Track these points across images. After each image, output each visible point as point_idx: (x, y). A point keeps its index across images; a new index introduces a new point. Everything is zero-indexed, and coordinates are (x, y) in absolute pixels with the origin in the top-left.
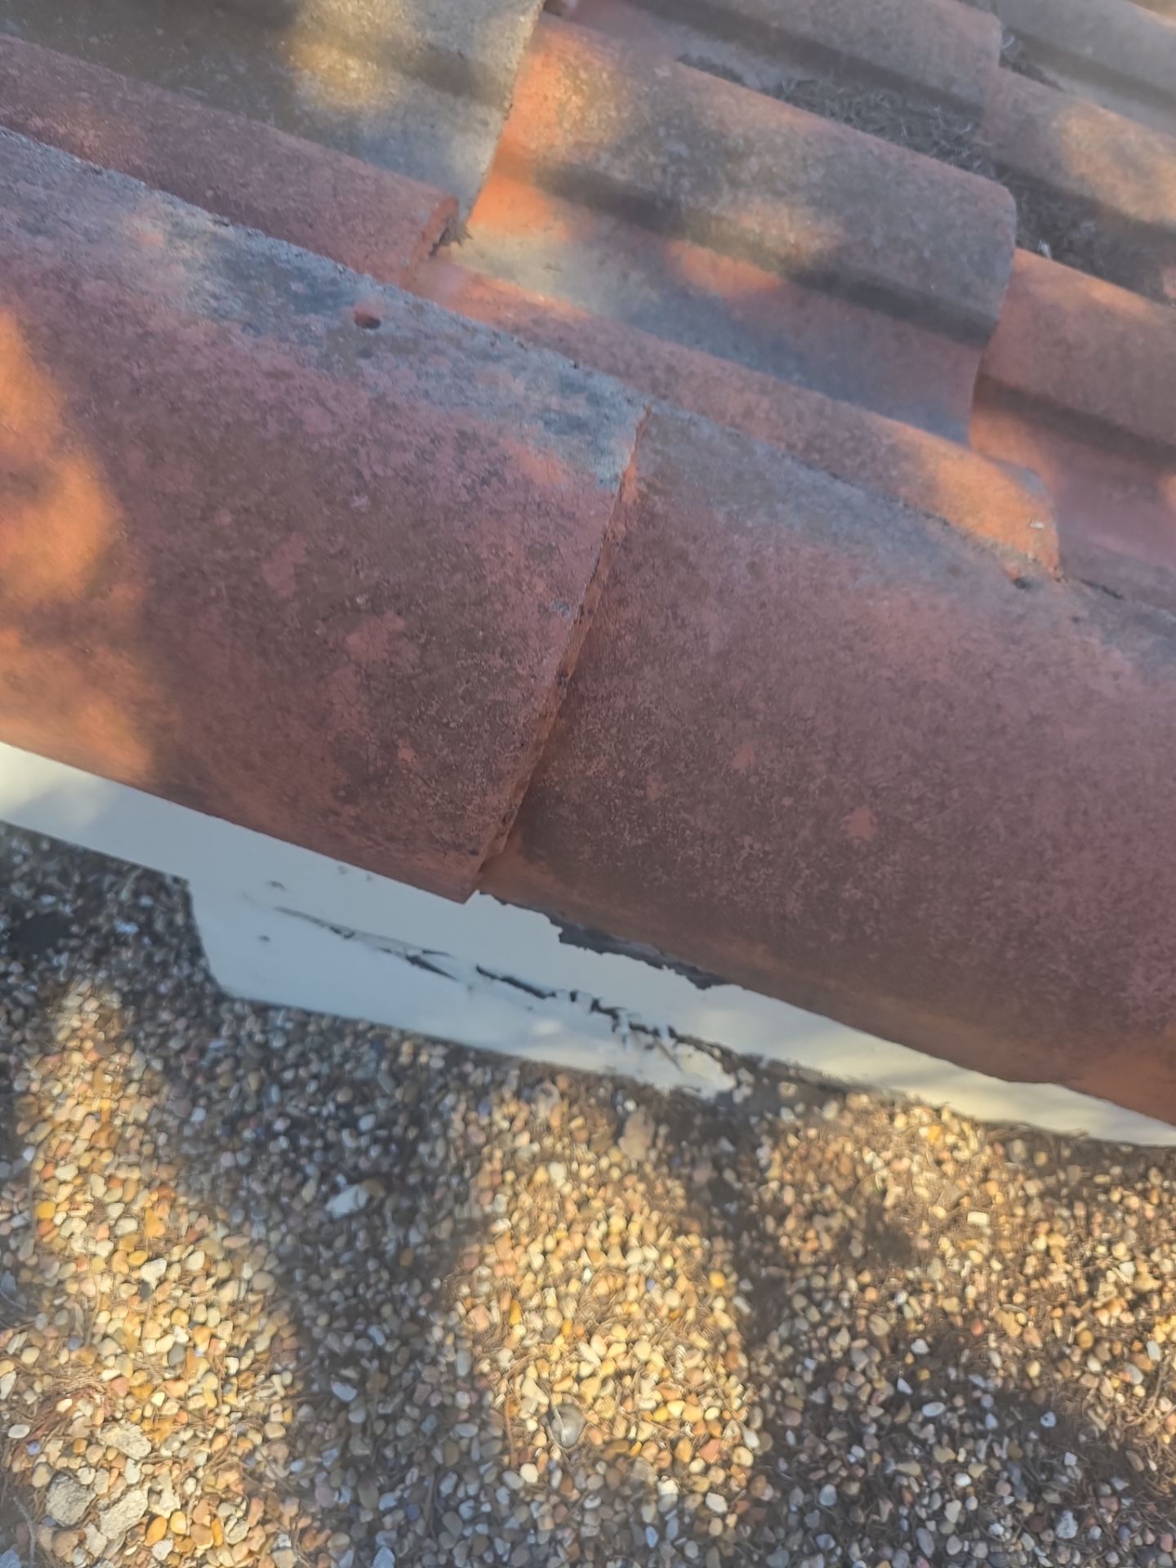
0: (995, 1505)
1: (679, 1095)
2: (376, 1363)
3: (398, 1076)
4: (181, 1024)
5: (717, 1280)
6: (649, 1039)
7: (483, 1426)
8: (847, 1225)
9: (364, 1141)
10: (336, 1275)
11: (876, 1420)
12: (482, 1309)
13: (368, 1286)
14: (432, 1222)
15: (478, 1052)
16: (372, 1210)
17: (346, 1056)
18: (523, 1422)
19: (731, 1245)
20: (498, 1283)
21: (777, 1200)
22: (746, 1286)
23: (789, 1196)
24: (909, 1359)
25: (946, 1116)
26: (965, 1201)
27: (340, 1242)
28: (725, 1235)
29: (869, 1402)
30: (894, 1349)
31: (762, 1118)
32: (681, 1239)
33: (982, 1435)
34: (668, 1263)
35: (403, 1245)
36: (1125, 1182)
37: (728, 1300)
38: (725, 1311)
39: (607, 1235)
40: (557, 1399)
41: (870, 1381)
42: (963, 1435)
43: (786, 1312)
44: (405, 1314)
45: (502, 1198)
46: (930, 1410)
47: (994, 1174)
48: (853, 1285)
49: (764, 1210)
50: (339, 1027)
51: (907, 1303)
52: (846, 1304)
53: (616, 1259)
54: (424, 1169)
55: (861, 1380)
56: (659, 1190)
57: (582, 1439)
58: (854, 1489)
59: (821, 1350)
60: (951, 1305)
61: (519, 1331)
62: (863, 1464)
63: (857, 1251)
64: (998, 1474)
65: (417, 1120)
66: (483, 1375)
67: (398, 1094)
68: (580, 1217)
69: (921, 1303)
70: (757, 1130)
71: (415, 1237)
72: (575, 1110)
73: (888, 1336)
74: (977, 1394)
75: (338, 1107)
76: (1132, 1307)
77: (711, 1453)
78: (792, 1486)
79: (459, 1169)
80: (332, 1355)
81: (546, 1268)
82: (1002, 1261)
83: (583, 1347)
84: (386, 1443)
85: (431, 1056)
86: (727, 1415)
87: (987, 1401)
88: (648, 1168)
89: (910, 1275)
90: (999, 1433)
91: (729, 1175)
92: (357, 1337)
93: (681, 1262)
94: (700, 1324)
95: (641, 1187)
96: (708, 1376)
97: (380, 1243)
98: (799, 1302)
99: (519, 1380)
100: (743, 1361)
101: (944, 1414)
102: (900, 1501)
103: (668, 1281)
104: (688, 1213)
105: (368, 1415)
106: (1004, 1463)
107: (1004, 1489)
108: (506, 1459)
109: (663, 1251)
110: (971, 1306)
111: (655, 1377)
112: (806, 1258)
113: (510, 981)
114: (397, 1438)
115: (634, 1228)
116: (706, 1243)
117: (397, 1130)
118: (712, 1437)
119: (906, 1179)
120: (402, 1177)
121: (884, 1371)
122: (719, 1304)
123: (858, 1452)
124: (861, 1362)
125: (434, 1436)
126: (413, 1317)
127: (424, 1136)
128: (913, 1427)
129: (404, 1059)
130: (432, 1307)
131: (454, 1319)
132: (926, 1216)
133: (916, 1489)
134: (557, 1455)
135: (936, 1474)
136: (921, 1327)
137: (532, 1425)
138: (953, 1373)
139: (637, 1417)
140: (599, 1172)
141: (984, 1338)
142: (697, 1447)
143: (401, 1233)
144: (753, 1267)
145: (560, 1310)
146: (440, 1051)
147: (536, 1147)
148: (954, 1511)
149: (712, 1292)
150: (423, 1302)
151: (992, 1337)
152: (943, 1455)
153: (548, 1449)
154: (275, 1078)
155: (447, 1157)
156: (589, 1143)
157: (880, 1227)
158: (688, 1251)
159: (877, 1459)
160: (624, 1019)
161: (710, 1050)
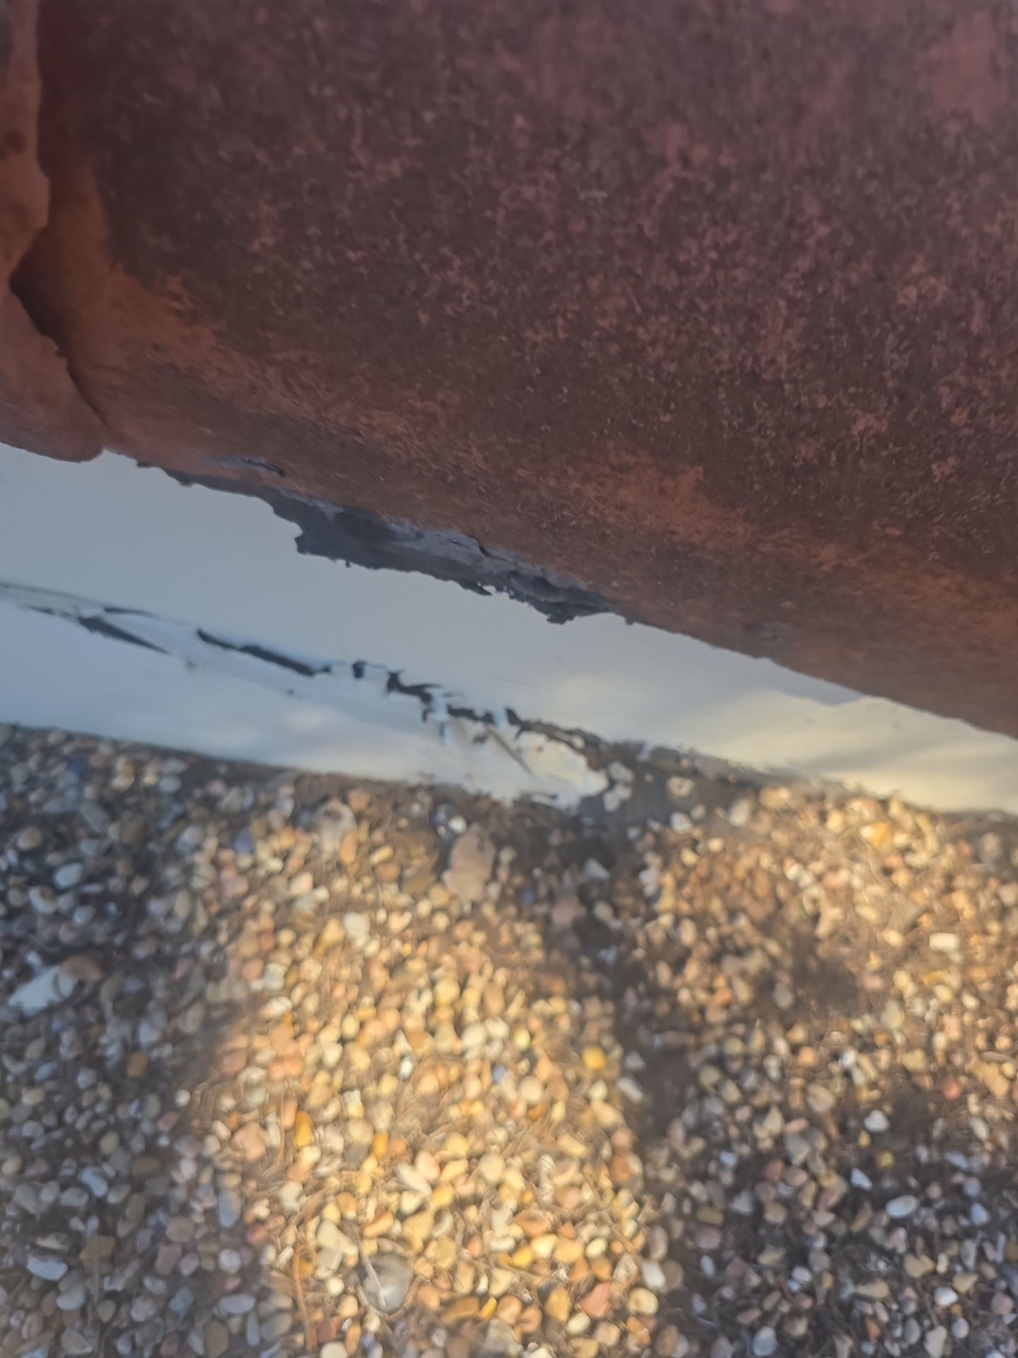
0: (992, 1327)
1: (526, 805)
2: (94, 1223)
3: (112, 806)
5: (593, 1059)
6: (479, 728)
7: (263, 1295)
8: (767, 965)
9: (64, 902)
10: (30, 1098)
11: (826, 1230)
12: (254, 1128)
13: (80, 1111)
14: (172, 1013)
15: (231, 764)
16: (83, 998)
17: (31, 782)
18: (321, 1284)
19: (610, 1007)
20: (277, 1089)
21: (671, 940)
22: (635, 1062)
23: (688, 934)
24: (864, 1140)
25: (895, 809)
26: (925, 921)
27: (34, 1050)
28: (601, 993)
29: (815, 1206)
30: (843, 1129)
31: (645, 829)
32: (540, 1006)
33: (969, 1233)
34: (522, 1040)
35: (131, 1047)
37: (610, 1084)
38: (607, 1100)
39: (433, 1008)
40: (369, 1248)
41: (814, 1178)
42: (944, 1237)
43: (691, 1092)
44: (137, 1145)
45: (277, 969)
46: (899, 1208)
47: (960, 881)
48: (781, 1046)
49: (654, 956)
51: (858, 1065)
52: (774, 1073)
53: (447, 1041)
54: (158, 935)
55: (802, 1177)
56: (505, 938)
57: (410, 1300)
58: (800, 1328)
59: (743, 1139)
60: (915, 1060)
61: (309, 1156)
62: (810, 1291)
63: (784, 999)
64: (992, 1284)
65: (145, 866)
66: (259, 1222)
67: (113, 832)
68: (393, 985)
69: (874, 1062)
70: (639, 846)
71: (148, 1034)
72: (378, 836)
73: (833, 1111)
74: (958, 1178)
75: (23, 855)
77: (598, 1303)
78: (714, 1334)
80: (26, 1217)
81: (344, 1062)
82: (976, 994)
83: (405, 1172)
84: (119, 1332)
85: (160, 775)
86: (617, 1247)
87: (973, 1188)
88: (488, 910)
89: (858, 1025)
90: (990, 1230)
91: (602, 911)
92: (64, 1187)
93: (541, 1036)
94: (572, 1124)
95: (479, 938)
96: (588, 1195)
97: (96, 1045)
98: (710, 1076)
99: (312, 1225)
100: (635, 1166)
101: (917, 1212)
102: (863, 1336)
103: (524, 1065)
104: (548, 968)
105: (88, 1297)
106: (998, 1267)
107: (1002, 1304)
108: (299, 1339)
109: (514, 1025)
110: (941, 1059)
111: (511, 1204)
112: (716, 1016)
113: (255, 651)
114: (135, 1325)
115: (472, 997)
116: (575, 1007)
117: (115, 884)
118: (597, 1281)
119: (846, 897)
120: (126, 949)
121: (833, 1162)
122: (599, 1092)
123: (802, 1275)
124: (800, 1152)
125: (190, 1317)
126: (151, 1148)
127: (158, 889)
128: (876, 1234)
129: (121, 781)
130: (178, 1132)
131: (212, 1146)
132: (875, 945)
133: (884, 1317)
134: (374, 1324)
135: (910, 1293)
136: (875, 1094)
137: (335, 1286)
138: (923, 1153)
139: (489, 1261)
140: (417, 921)
141: (962, 1101)
142: (578, 1297)
143: (126, 1029)
144: (643, 1035)
145: (367, 1119)
146: (175, 766)
147: (322, 894)
148: (937, 1341)
149: (587, 1076)
150: (163, 1126)
151: (972, 1100)
152: (917, 1267)
153: (360, 1319)
155: (191, 918)
156: (400, 880)
157: (813, 964)
158: (550, 1021)
159: (828, 1282)
160: (440, 702)
161: (569, 739)
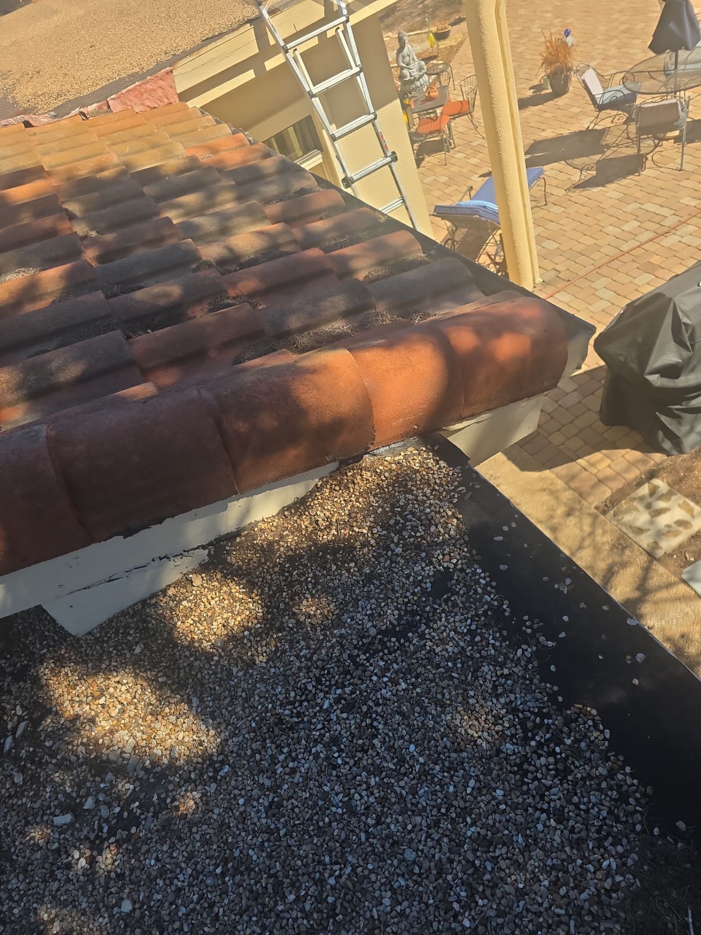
1: (200, 563)
3: (132, 617)
4: (72, 653)
5: (234, 591)
6: (180, 556)
7: (200, 659)
9: (134, 635)
11: (284, 585)
12: (185, 641)
15: (149, 597)
16: (146, 646)
18: (208, 651)
22: (242, 586)
24: (286, 569)
26: (281, 532)
27: (143, 657)
28: (231, 582)
31: (224, 554)
32: (222, 591)
33: (308, 568)
36: (313, 500)
37: (239, 592)
39: (204, 605)
40: (213, 641)
42: (304, 572)
44: (167, 656)
45: (175, 618)
46: (295, 574)
47: (285, 522)
50: (110, 620)
53: (209, 607)
55: (277, 581)
56: (211, 587)
57: (223, 643)
61: (196, 637)
63: (263, 561)
64: (315, 572)
66: (193, 651)
67: (135, 620)
68: (196, 606)
69: (283, 558)
70: (224, 557)
71: (160, 642)
73: (279, 569)
74: (303, 562)
75: (122, 634)
76: (327, 521)
77: (252, 620)
78: (273, 611)
79: (161, 622)
81: (194, 622)
82: (296, 536)
83: (212, 627)
85: (137, 607)
87: (306, 562)
88: (205, 585)
89: (277, 555)
93: (224, 595)
94: (235, 601)
95: (206, 589)
96: (243, 608)
97: (152, 650)
99: (202, 645)
100: (250, 600)
101: (298, 572)
103: (223, 600)
104: (221, 585)
106: (316, 569)
107: (318, 573)
108: (209, 661)
109: (219, 597)
110: (294, 549)
111: (231, 618)
113: (136, 568)
114: (182, 678)
115: (210, 598)
116: (228, 587)
117: (141, 627)
119: (266, 539)
120: (148, 634)
122: (237, 594)
125: (190, 670)
126: (170, 655)
127: (148, 623)
128: (293, 579)
129: (131, 612)
130: (173, 650)
131: (180, 648)
132: (274, 542)
133: (300, 589)
134: (220, 650)
135: (303, 583)
136: (285, 562)
137: (211, 650)
138: (296, 564)
139: (232, 628)
141: (300, 552)
142: (248, 621)
143: (156, 644)
144: (241, 581)
145: (202, 625)
146: (139, 604)
147: (176, 603)
150: (170, 651)
152: (303, 579)
153: (217, 651)
154: (103, 642)
156: (187, 591)
157: (265, 552)
159: (289, 591)
161: (198, 548)
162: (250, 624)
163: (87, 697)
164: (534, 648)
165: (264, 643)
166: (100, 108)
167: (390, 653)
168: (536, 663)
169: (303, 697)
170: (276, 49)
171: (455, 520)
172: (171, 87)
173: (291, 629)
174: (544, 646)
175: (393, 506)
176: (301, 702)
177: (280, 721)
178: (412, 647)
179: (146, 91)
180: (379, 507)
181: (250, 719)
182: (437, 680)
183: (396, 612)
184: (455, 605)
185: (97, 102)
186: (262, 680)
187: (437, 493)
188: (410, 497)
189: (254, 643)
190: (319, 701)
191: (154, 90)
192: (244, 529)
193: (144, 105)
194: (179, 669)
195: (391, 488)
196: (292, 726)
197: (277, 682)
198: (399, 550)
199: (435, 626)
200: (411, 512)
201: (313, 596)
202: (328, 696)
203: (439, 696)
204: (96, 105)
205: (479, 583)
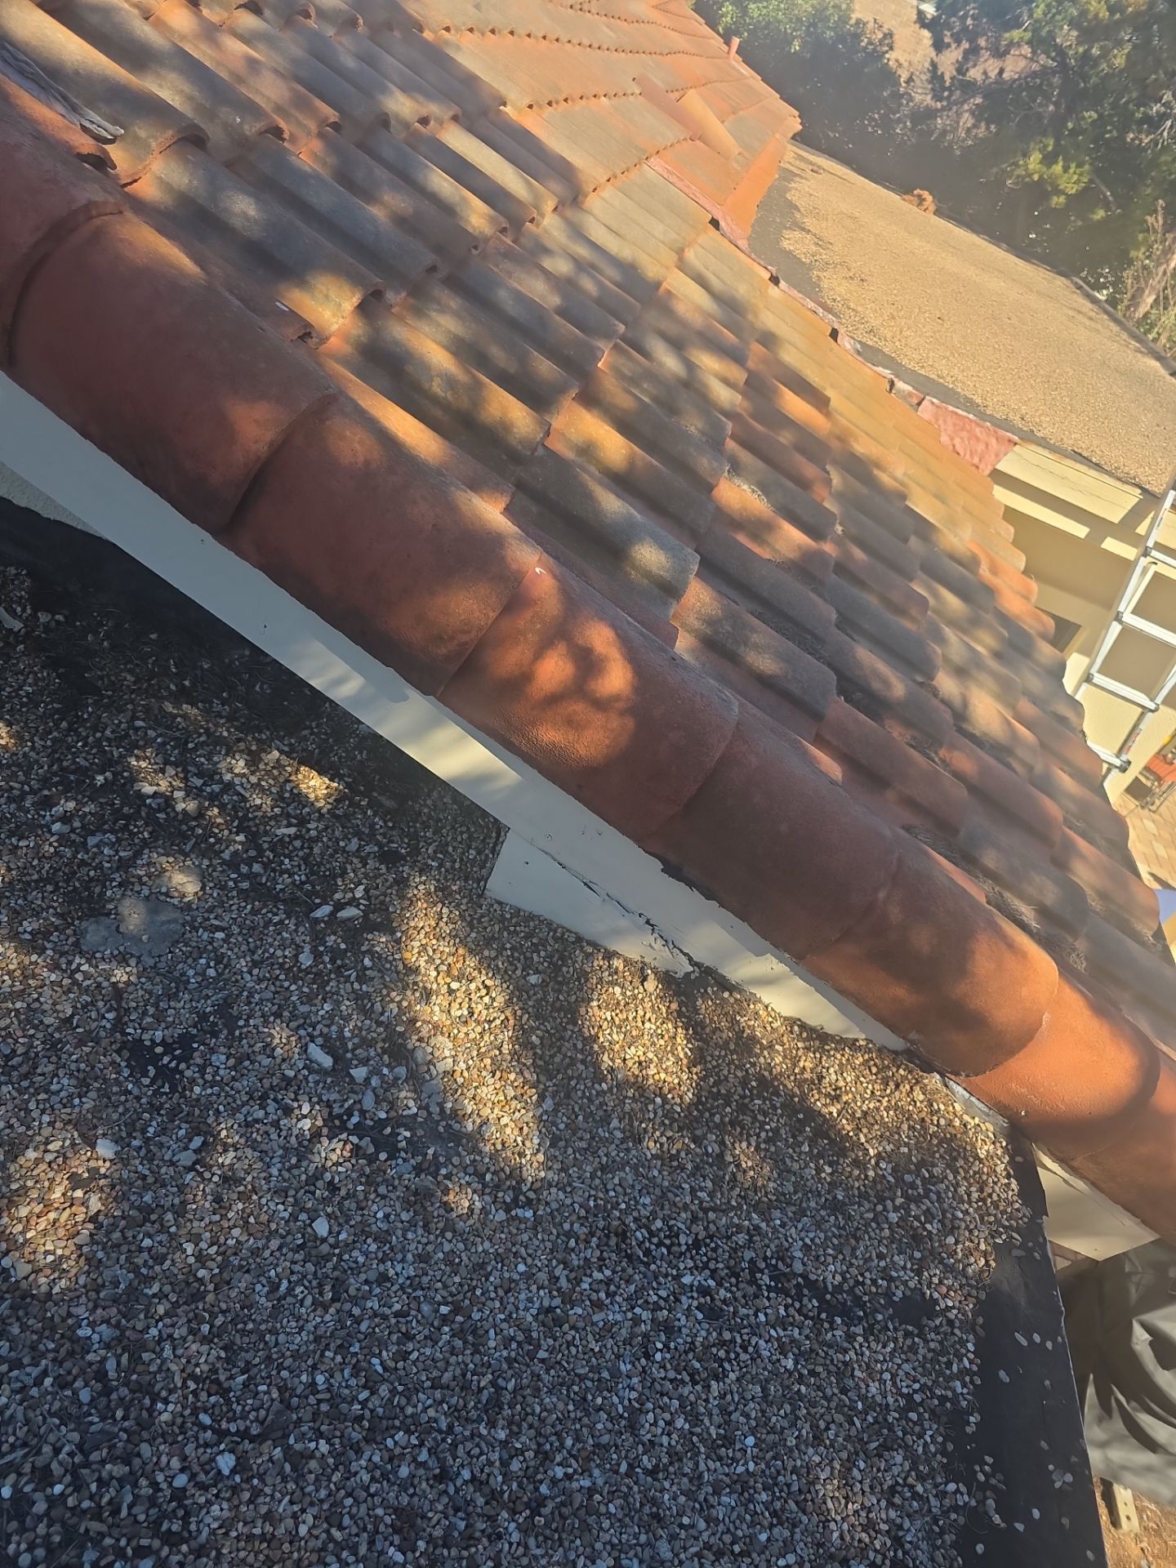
1: (670, 971)
3: (556, 940)
4: (464, 901)
5: (679, 1041)
6: (664, 942)
7: (587, 1067)
8: (728, 1037)
9: (541, 960)
10: (530, 1003)
11: (736, 1100)
12: (587, 1029)
14: (568, 995)
15: (588, 939)
16: (544, 984)
17: (535, 928)
18: (602, 1069)
19: (685, 1032)
20: (594, 1021)
22: (690, 1046)
23: (707, 1021)
24: (750, 1085)
26: (774, 1041)
27: (531, 992)
28: (683, 1028)
29: (734, 1094)
30: (744, 1081)
31: (700, 989)
32: (665, 1025)
33: (776, 1115)
34: (659, 1031)
35: (556, 1000)
36: (836, 1050)
37: (683, 1048)
38: (682, 1051)
39: (636, 1016)
40: (616, 1065)
41: (735, 1088)
42: (768, 1113)
45: (596, 994)
46: (756, 1102)
47: (786, 1035)
50: (531, 917)
51: (750, 1068)
53: (640, 1025)
54: (565, 975)
55: (732, 1087)
57: (625, 1080)
61: (602, 1040)
62: (731, 1113)
63: (732, 1047)
64: (780, 1128)
65: (563, 957)
66: (587, 1050)
67: (556, 946)
68: (625, 1009)
69: (755, 1070)
70: (697, 994)
71: (561, 997)
73: (742, 1076)
74: (775, 1102)
75: (532, 944)
76: (835, 1090)
77: (675, 1093)
78: (704, 1112)
79: (578, 979)
81: (612, 1021)
82: (787, 1065)
83: (627, 1050)
84: (550, 1063)
85: (569, 936)
86: (681, 1084)
87: (778, 1105)
88: (654, 998)
89: (752, 1060)
90: (782, 1115)
91: (684, 1009)
93: (665, 1032)
94: (672, 1053)
95: (650, 1003)
96: (675, 1070)
97: (547, 996)
98: (709, 1058)
99: (601, 1055)
100: (687, 1070)
101: (762, 1105)
102: (744, 1128)
103: (660, 1036)
104: (668, 1017)
105: (544, 1052)
106: (783, 1125)
107: (783, 1131)
108: (595, 1080)
109: (658, 1027)
110: (774, 1075)
111: (655, 1065)
113: (619, 902)
115: (647, 1017)
116: (675, 1028)
117: (555, 960)
118: (676, 1089)
119: (752, 1028)
120: (556, 976)
121: (740, 1086)
122: (680, 1049)
125: (569, 1066)
127: (565, 965)
128: (750, 1106)
129: (559, 934)
130: (568, 1023)
131: (576, 1030)
132: (759, 1042)
133: (750, 1126)
134: (615, 1083)
135: (758, 1123)
136: (754, 1078)
137: (606, 1071)
138: (766, 1094)
139: (647, 1076)
140: (634, 994)
141: (778, 1086)
142: (670, 1090)
143: (555, 995)
144: (693, 1040)
145: (618, 1035)
146: (573, 935)
147: (610, 979)
148: (763, 1135)
149: (677, 1044)
151: (781, 1087)
152: (761, 1118)
153: (612, 1080)
154: (506, 928)
155: (574, 974)
156: (631, 982)
157: (741, 1042)
158: (668, 1029)
159: (736, 1112)
160: (656, 931)
161: (685, 954)
162: (670, 1096)
163: (442, 963)
164: (973, 1503)
165: (670, 1134)
166: (910, 395)
167: (799, 1311)
168: (962, 1520)
169: (667, 1242)
170: (1137, 541)
171: (983, 1261)
172: (997, 455)
173: (707, 1154)
174: (986, 1513)
175: (922, 1164)
176: (660, 1244)
177: (623, 1235)
178: (829, 1335)
179: (969, 432)
180: (907, 1145)
181: (593, 1192)
182: (833, 1404)
183: (838, 1278)
184: (913, 1349)
185: (914, 387)
186: (635, 1168)
187: (984, 1208)
188: (951, 1177)
189: (658, 1120)
190: (682, 1266)
191: (978, 439)
192: (740, 991)
193: (952, 439)
194: (559, 1051)
195: (935, 1142)
196: (632, 1255)
197: (651, 1190)
198: (894, 1217)
199: (873, 1345)
200: (938, 1193)
201: (757, 1148)
202: (696, 1272)
203: (822, 1424)
204: (910, 388)
205: (961, 1360)
